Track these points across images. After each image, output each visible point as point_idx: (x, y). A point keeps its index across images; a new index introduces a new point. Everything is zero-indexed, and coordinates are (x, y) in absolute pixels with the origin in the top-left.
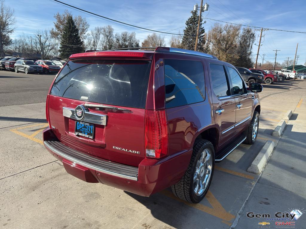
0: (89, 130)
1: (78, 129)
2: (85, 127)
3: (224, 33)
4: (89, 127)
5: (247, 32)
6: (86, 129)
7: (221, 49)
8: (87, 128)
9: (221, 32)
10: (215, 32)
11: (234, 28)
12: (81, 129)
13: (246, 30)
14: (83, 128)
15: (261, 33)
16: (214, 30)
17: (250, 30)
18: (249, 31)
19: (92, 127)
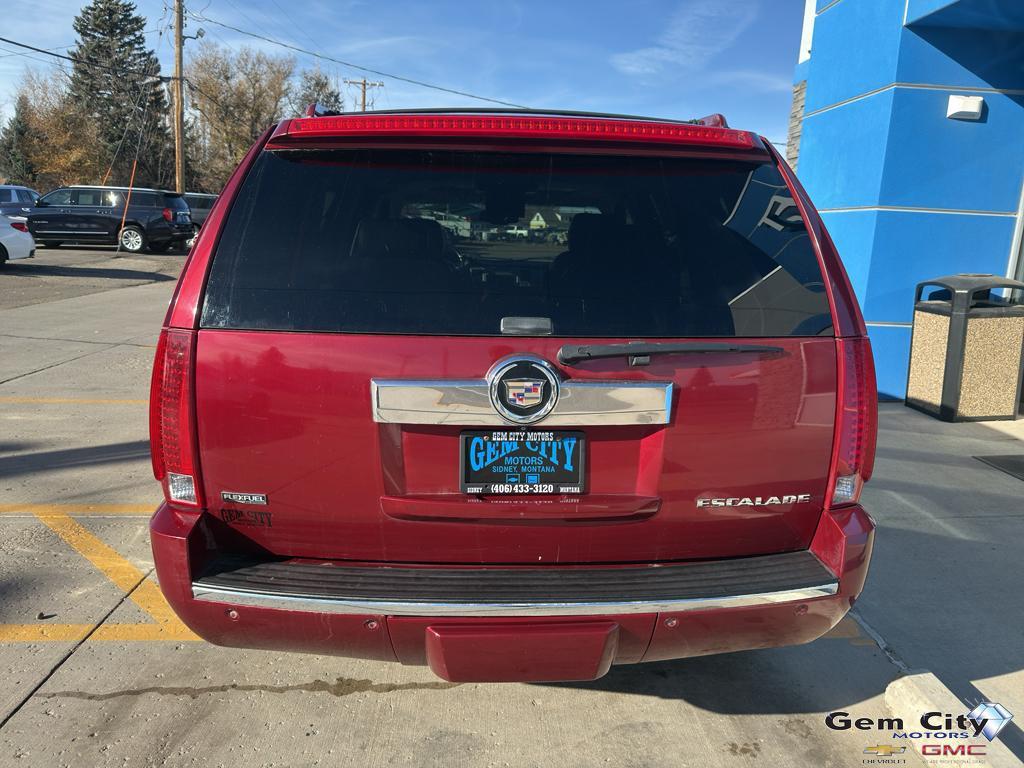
0: (554, 459)
1: (476, 468)
2: (522, 450)
3: (239, 79)
4: (549, 450)
5: (317, 84)
6: (533, 460)
7: (240, 138)
8: (537, 454)
9: (227, 78)
10: (203, 75)
11: (271, 65)
12: (500, 462)
13: (311, 79)
14: (508, 461)
15: (360, 92)
16: (200, 66)
17: (324, 80)
18: (321, 85)
19: (573, 442)
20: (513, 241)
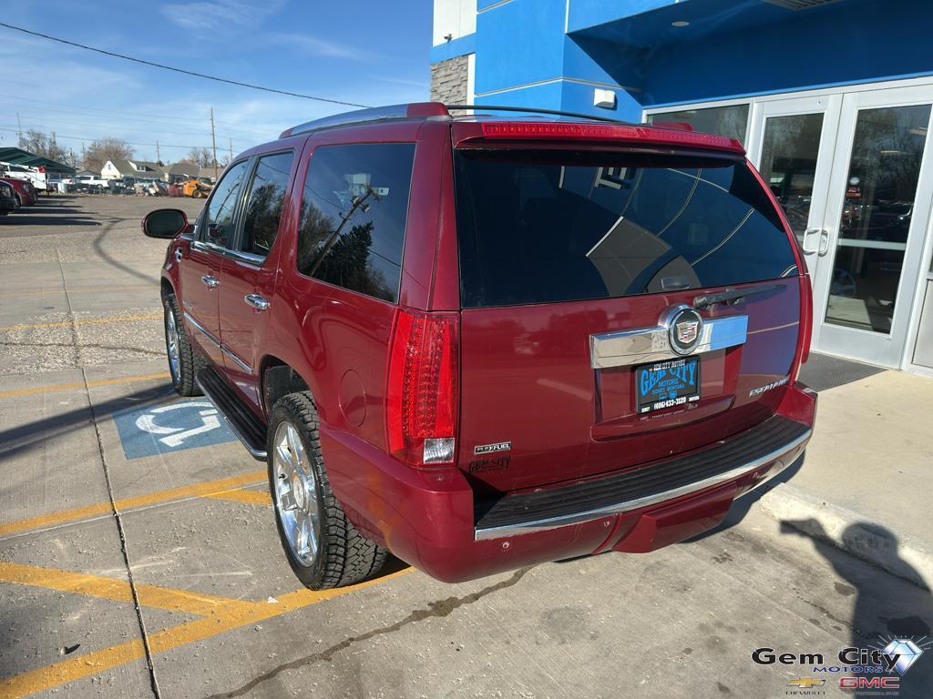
1: (644, 393)
2: (668, 375)
4: (681, 373)
6: (673, 381)
8: (674, 377)
12: (656, 387)
14: (661, 384)
19: (694, 364)
20: (98, 193)
